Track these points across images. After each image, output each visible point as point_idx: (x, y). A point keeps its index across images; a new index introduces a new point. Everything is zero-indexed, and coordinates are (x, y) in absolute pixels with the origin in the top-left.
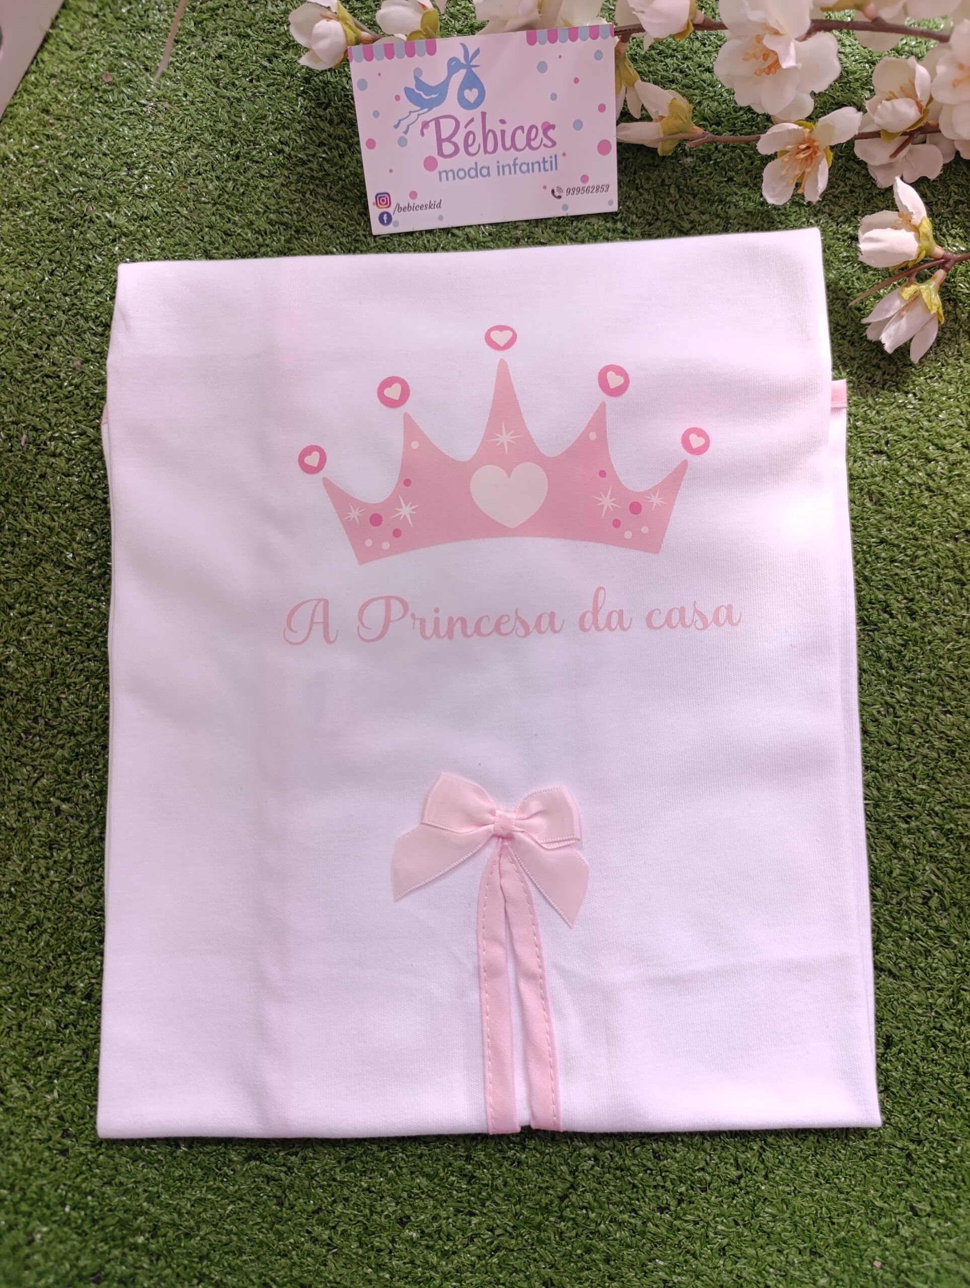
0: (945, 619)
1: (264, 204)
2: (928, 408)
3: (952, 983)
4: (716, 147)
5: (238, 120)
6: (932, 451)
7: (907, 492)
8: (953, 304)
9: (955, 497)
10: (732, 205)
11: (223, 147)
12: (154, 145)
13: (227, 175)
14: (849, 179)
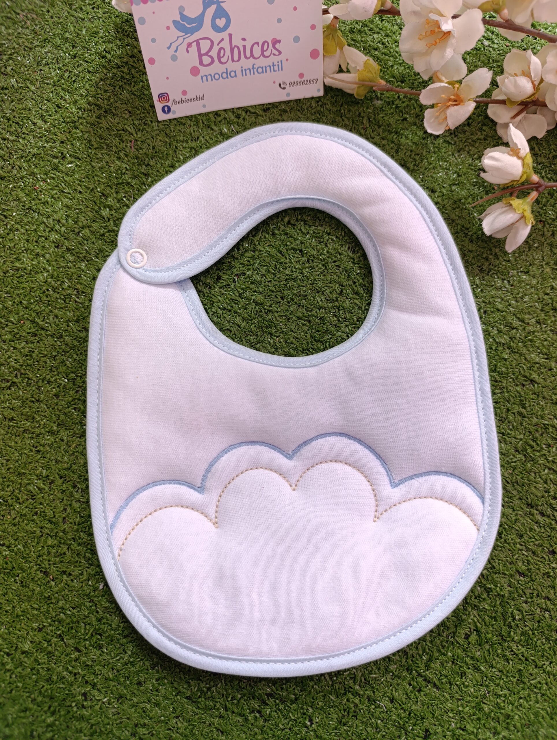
0: (508, 439)
1: (87, 90)
2: (517, 291)
3: (477, 698)
4: (399, 97)
5: (80, 32)
6: (516, 323)
7: (494, 348)
8: (542, 224)
9: (527, 356)
10: (404, 137)
11: (67, 48)
12: (20, 41)
13: (66, 68)
14: (485, 131)
